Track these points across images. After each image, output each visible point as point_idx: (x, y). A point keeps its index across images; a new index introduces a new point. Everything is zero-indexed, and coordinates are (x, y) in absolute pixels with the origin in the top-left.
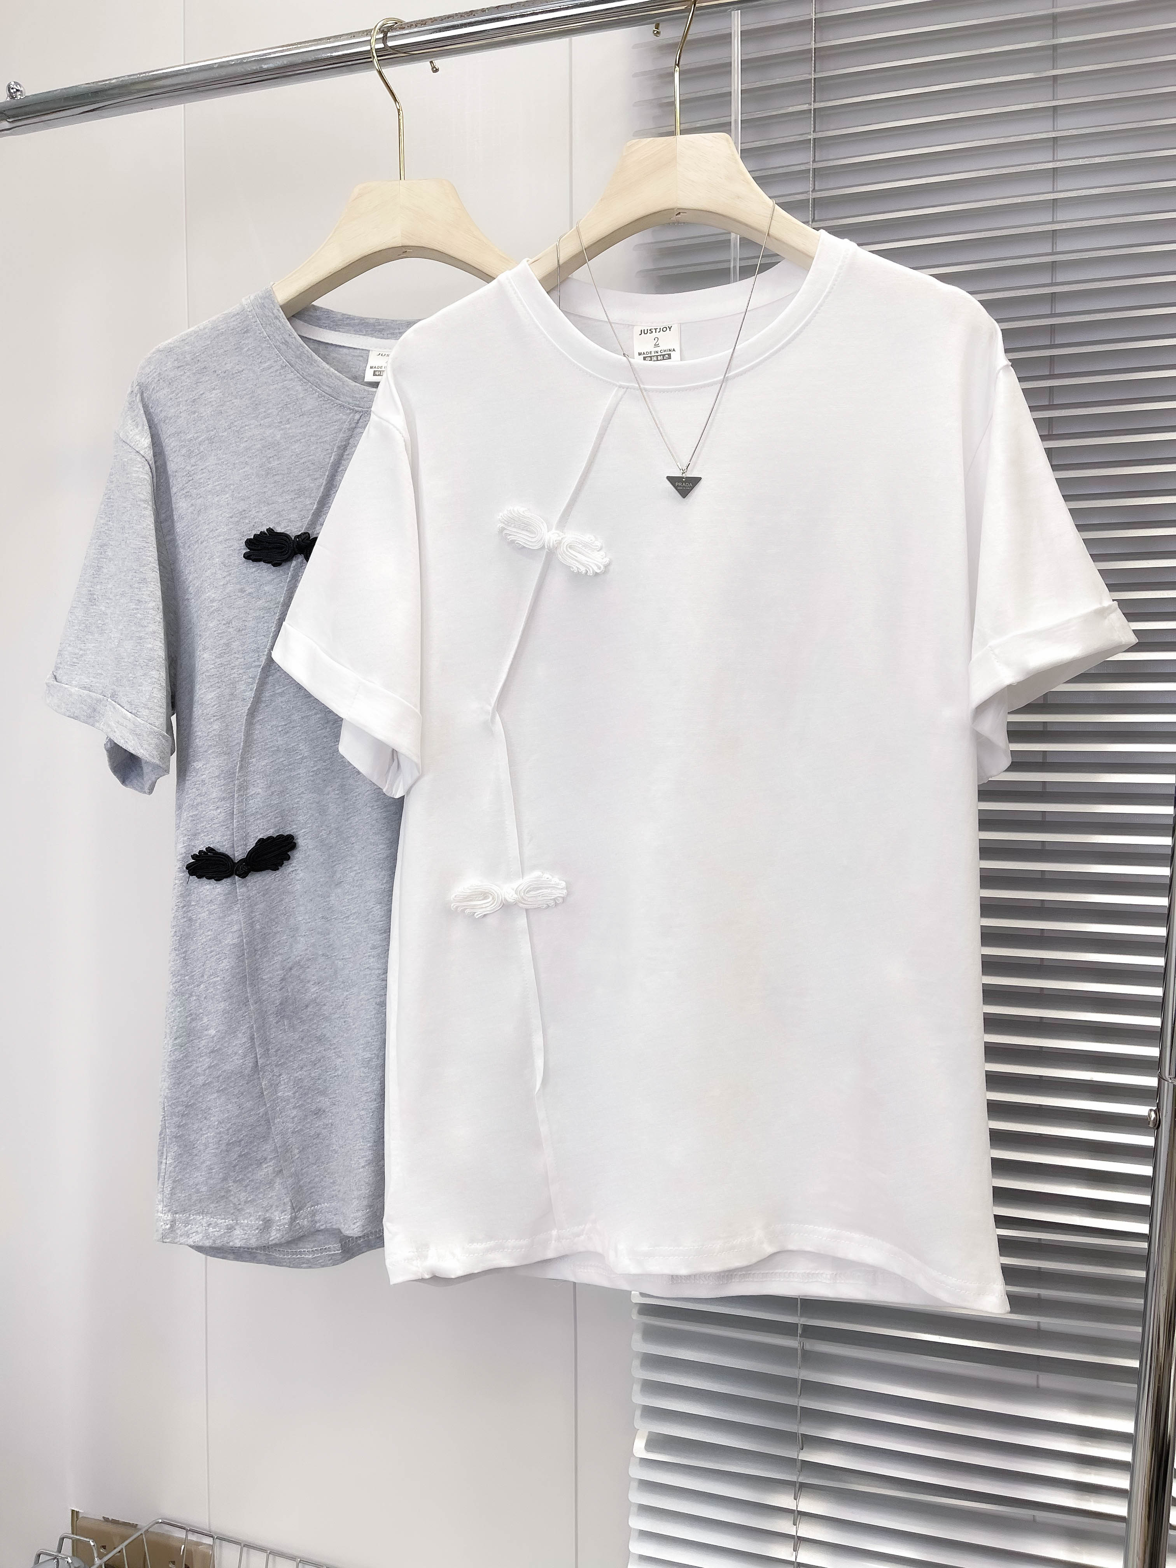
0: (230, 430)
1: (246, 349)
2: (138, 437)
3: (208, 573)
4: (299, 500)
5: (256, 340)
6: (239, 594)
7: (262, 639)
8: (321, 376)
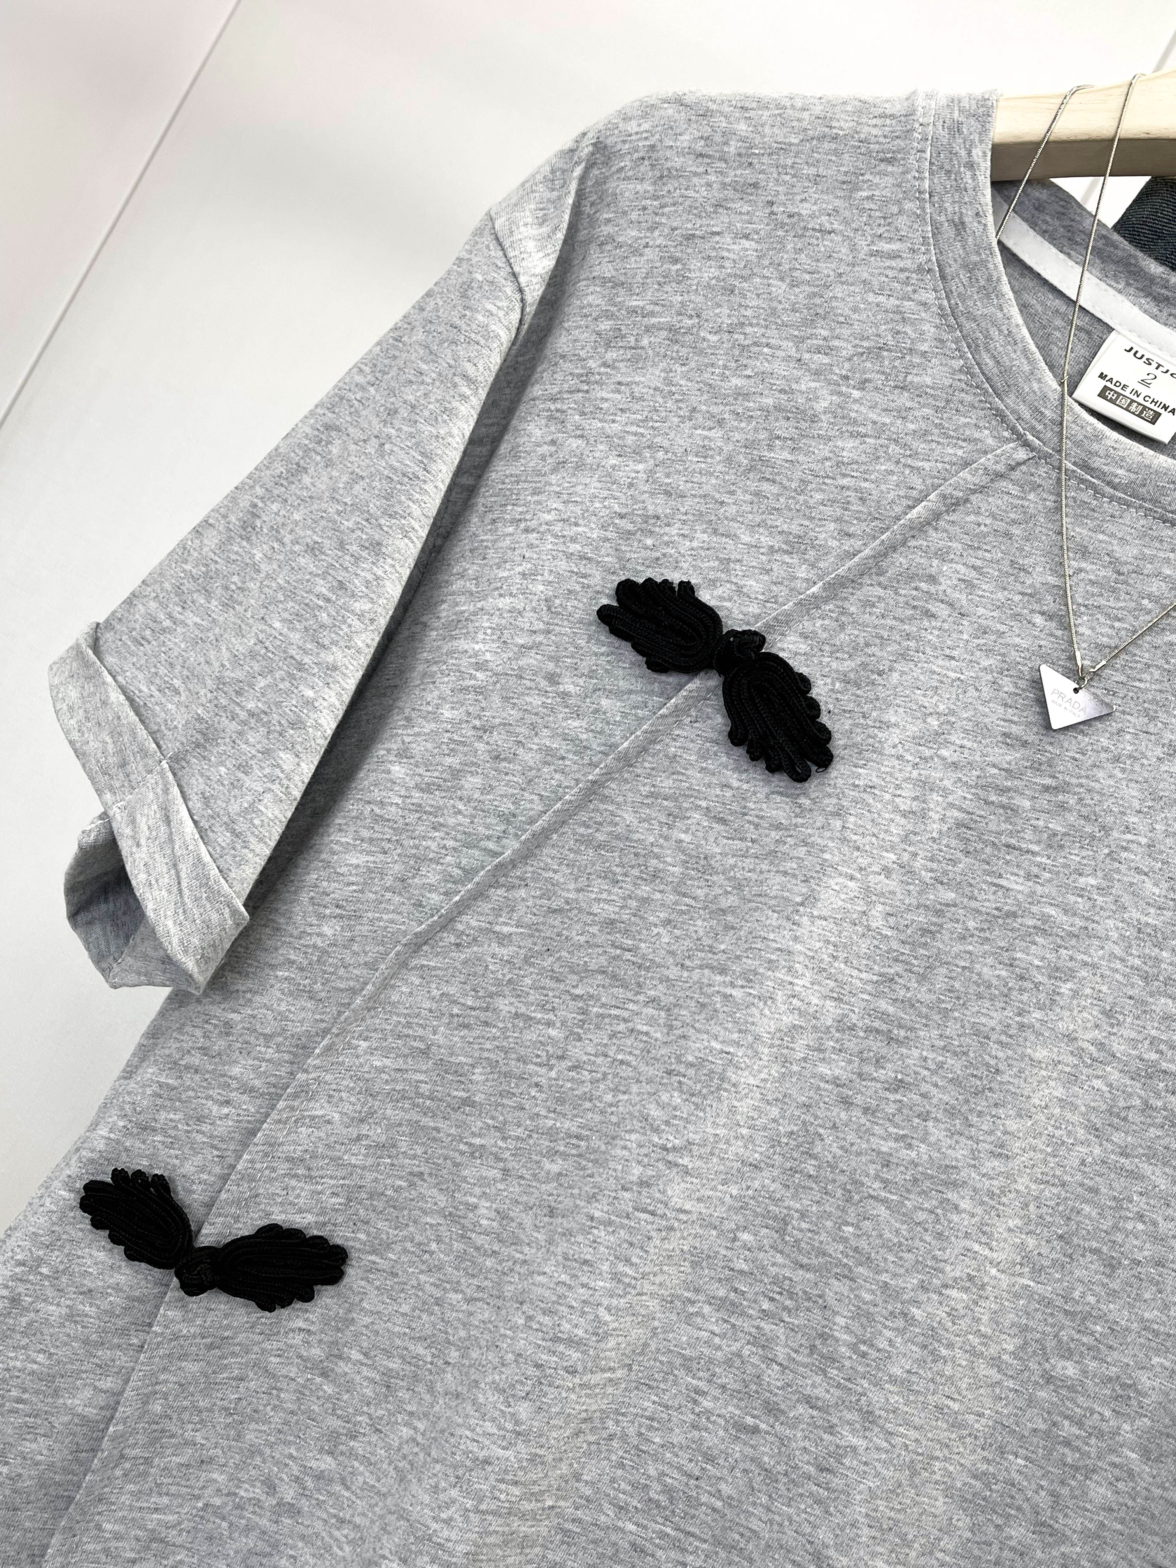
0: (726, 336)
1: (865, 194)
2: (531, 245)
3: (505, 603)
4: (786, 558)
5: (899, 186)
6: (543, 683)
7: (531, 801)
8: (994, 332)
